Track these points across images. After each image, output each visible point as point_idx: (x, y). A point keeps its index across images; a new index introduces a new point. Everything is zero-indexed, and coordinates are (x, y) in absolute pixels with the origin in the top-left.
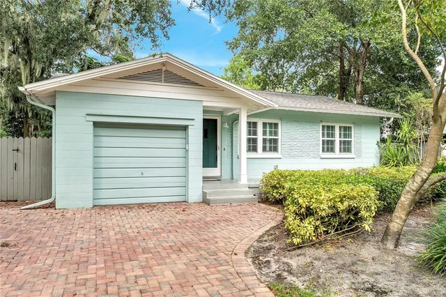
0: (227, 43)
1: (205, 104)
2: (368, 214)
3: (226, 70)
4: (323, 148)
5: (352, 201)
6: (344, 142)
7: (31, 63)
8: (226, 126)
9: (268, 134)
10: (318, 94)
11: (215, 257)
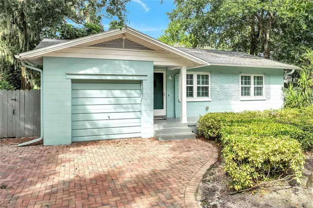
0: (168, 14)
1: (155, 64)
2: (298, 168)
3: (166, 32)
4: (242, 93)
5: (283, 156)
6: (258, 88)
7: (26, 31)
8: (170, 78)
9: (201, 83)
10: (234, 50)
11: (171, 201)
